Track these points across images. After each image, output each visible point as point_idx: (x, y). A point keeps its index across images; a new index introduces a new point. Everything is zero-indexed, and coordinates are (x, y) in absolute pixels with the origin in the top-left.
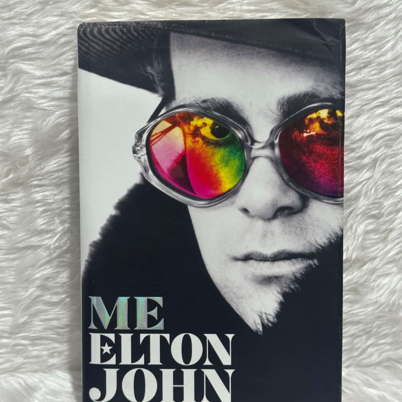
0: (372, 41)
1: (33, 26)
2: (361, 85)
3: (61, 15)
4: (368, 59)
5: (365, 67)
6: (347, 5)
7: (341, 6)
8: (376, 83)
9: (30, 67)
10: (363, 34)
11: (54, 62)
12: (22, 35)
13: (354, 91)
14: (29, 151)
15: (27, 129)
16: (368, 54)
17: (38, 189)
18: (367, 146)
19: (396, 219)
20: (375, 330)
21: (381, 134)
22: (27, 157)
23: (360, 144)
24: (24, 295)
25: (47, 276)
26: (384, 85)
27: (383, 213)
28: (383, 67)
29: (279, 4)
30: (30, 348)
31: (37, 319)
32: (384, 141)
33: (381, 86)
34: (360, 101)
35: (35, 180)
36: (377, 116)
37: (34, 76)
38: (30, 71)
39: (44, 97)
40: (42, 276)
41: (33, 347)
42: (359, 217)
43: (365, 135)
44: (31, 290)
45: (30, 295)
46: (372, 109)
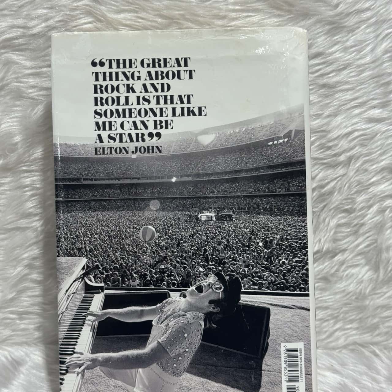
0: (353, 44)
1: (24, 18)
2: (339, 86)
3: (51, 8)
4: (348, 62)
5: (344, 68)
6: (329, 8)
7: (323, 8)
8: (355, 85)
9: (21, 57)
10: (343, 37)
11: (43, 54)
12: (13, 27)
13: (333, 91)
14: (17, 139)
15: (17, 117)
16: (348, 57)
17: (26, 175)
18: (344, 144)
19: (367, 215)
20: (342, 315)
21: (356, 134)
22: (16, 144)
23: (336, 142)
24: (12, 273)
25: (34, 256)
26: (362, 87)
27: (355, 209)
28: (361, 69)
29: (264, 5)
30: (18, 322)
31: (24, 295)
32: (360, 140)
33: (358, 88)
34: (338, 101)
35: (24, 166)
36: (353, 116)
37: (24, 66)
38: (20, 61)
39: (33, 87)
40: (29, 257)
41: (21, 321)
42: (332, 211)
43: (341, 134)
44: (19, 269)
45: (19, 273)
46: (349, 109)
